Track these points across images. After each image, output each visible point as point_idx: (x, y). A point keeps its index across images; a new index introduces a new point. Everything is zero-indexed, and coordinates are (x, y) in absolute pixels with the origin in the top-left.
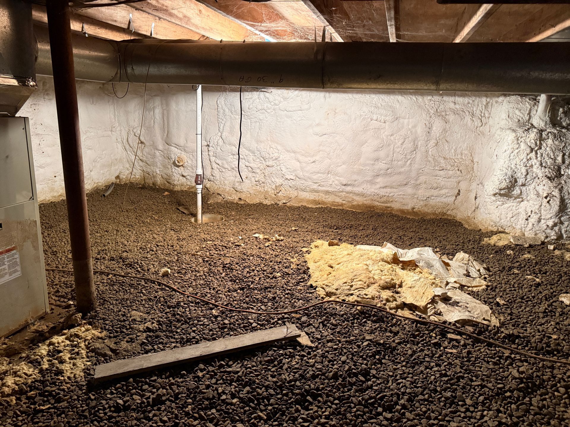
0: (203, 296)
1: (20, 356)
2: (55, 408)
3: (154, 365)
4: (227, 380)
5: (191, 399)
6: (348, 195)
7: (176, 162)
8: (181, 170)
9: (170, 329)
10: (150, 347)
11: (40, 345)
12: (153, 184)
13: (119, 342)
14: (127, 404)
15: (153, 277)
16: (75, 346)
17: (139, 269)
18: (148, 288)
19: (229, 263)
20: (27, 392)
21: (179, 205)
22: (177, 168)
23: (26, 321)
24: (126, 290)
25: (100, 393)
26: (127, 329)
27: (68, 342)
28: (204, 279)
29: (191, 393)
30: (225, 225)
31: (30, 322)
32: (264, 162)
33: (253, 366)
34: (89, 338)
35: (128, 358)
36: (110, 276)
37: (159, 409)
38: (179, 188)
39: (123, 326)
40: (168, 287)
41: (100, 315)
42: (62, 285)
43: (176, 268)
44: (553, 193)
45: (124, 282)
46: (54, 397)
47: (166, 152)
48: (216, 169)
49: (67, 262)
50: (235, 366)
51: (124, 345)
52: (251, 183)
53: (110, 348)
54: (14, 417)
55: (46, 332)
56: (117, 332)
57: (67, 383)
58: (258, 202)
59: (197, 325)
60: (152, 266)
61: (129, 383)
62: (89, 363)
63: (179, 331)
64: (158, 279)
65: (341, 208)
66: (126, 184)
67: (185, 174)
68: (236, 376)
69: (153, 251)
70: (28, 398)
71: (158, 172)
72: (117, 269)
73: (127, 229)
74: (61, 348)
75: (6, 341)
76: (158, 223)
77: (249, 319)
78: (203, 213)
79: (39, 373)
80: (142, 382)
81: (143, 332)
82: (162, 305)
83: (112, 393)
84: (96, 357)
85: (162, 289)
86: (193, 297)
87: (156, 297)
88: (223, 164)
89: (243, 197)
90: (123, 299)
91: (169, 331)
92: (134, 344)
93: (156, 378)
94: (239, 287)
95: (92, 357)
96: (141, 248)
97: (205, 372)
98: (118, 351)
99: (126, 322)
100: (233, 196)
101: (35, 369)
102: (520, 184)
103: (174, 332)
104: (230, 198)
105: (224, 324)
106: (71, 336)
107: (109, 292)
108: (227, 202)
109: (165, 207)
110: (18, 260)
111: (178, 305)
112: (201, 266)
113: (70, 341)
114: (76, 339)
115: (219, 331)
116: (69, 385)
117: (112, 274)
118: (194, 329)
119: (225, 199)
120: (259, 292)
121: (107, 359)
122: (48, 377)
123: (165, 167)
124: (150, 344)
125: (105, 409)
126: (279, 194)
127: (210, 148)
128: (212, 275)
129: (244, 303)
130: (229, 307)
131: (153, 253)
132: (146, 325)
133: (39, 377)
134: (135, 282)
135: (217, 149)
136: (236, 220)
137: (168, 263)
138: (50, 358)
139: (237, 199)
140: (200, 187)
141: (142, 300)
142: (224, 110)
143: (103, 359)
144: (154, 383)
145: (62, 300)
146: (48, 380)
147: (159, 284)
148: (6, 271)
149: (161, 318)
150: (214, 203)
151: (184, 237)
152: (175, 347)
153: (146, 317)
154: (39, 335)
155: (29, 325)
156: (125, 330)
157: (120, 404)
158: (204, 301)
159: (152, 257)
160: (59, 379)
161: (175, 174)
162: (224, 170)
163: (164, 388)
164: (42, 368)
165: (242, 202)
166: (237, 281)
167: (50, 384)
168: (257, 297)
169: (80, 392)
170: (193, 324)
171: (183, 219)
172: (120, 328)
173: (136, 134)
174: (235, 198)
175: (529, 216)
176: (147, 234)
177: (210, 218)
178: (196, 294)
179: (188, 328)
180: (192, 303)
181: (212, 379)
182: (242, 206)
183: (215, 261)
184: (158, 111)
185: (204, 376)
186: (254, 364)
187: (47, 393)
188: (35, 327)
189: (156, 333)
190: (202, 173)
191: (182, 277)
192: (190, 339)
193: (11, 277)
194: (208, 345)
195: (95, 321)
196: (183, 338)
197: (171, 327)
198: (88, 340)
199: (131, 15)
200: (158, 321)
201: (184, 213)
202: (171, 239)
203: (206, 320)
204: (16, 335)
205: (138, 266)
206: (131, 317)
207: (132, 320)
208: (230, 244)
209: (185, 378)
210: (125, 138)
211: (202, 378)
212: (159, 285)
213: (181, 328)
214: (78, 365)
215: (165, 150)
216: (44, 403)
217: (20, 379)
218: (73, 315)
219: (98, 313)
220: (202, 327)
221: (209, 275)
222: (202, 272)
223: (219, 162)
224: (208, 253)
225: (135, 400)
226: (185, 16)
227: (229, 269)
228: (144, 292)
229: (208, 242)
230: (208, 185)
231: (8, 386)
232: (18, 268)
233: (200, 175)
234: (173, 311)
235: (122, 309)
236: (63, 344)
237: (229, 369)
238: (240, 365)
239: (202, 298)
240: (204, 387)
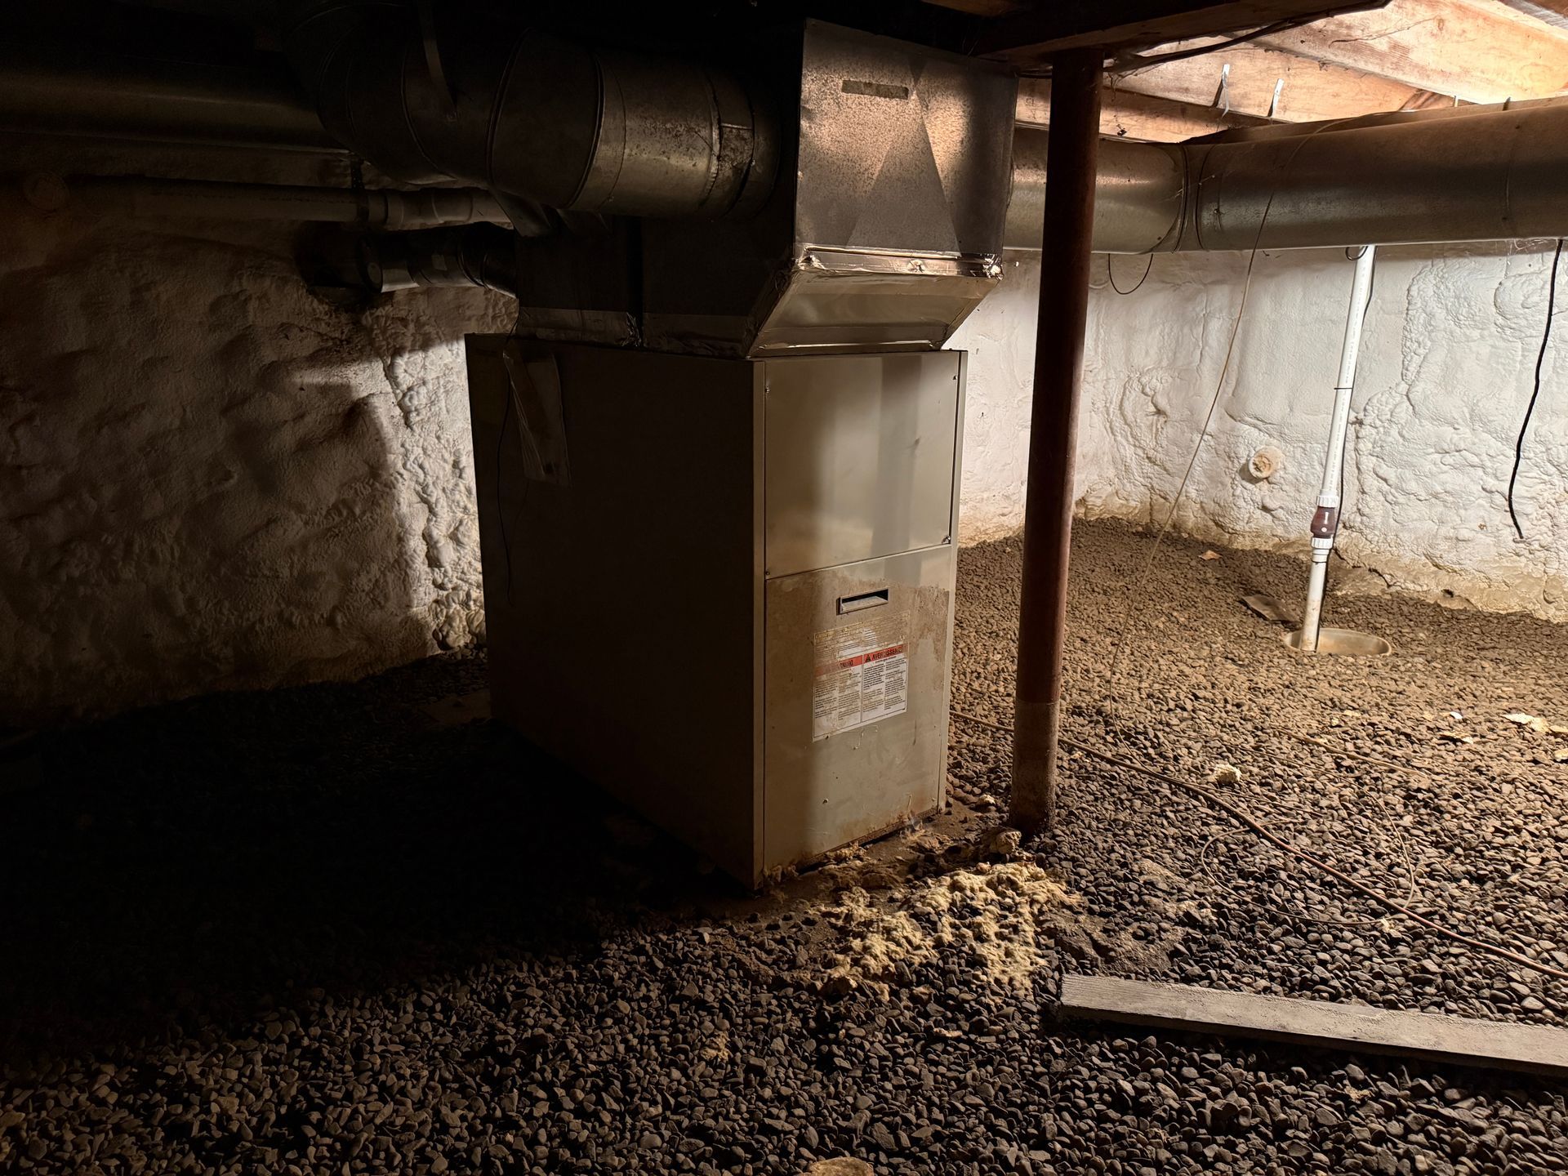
0: (1344, 870)
1: (889, 894)
2: (970, 1042)
3: (1216, 1021)
4: (1442, 1141)
5: (1325, 1153)
7: (1252, 468)
8: (1261, 491)
9: (1250, 935)
10: (1197, 970)
11: (930, 881)
12: (1174, 526)
13: (1114, 931)
14: (1143, 1099)
15: (1193, 782)
16: (1009, 909)
17: (1151, 751)
18: (1182, 808)
19: (1429, 790)
20: (911, 983)
21: (1248, 593)
22: (1249, 486)
23: (900, 817)
24: (1122, 801)
25: (1074, 1044)
26: (1132, 903)
27: (991, 894)
28: (1343, 820)
29: (1325, 1137)
30: (1395, 667)
31: (908, 822)
32: (1556, 480)
33: (1536, 1132)
34: (1042, 897)
35: (1137, 979)
36: (1077, 754)
37: (1231, 1146)
38: (1248, 543)
39: (1124, 891)
40: (1236, 816)
41: (1065, 849)
42: (964, 751)
43: (1255, 770)
45: (1113, 778)
46: (969, 1016)
47: (1223, 439)
48: (1374, 493)
49: (971, 700)
50: (1470, 1109)
51: (1127, 942)
52: (1497, 544)
53: (1092, 938)
54: (887, 1031)
55: (938, 856)
56: (1107, 903)
57: (994, 993)
58: (1517, 609)
59: (1331, 948)
60: (1185, 751)
61: (1147, 1045)
62: (1042, 962)
63: (1276, 948)
64: (1206, 790)
66: (1100, 521)
67: (1270, 504)
68: (1474, 1139)
69: (1184, 709)
70: (914, 998)
71: (1193, 494)
72: (1093, 740)
73: (1108, 640)
74: (976, 904)
75: (861, 853)
76: (1187, 634)
77: (1510, 979)
78: (1322, 621)
79: (934, 948)
80: (1181, 1055)
81: (1177, 924)
82: (1221, 863)
83: (1103, 1057)
84: (1058, 952)
85: (1219, 820)
86: (1315, 864)
87: (1204, 837)
88: (1401, 478)
89: (1460, 586)
90: (1115, 820)
91: (1248, 941)
92: (1152, 949)
93: (1218, 1057)
94: (1468, 872)
95: (1048, 948)
96: (1150, 696)
97: (1366, 1092)
98: (1112, 954)
99: (1131, 884)
100: (1424, 580)
101: (925, 935)
103: (1261, 947)
104: (1411, 586)
105: (1425, 970)
106: (1000, 881)
107: (1080, 794)
108: (1401, 599)
109: (1206, 593)
110: (905, 676)
111: (1271, 874)
112: (1330, 780)
113: (998, 893)
114: (1010, 892)
115: (1408, 987)
116: (998, 1000)
117: (1080, 749)
118: (1323, 956)
119: (1393, 589)
120: (1543, 905)
121: (1085, 967)
122: (954, 963)
123: (1214, 479)
124: (1197, 963)
125: (1087, 1090)
127: (1365, 431)
128: (1368, 813)
129: (1488, 924)
130: (1437, 924)
131: (1185, 714)
132: (1184, 906)
133: (934, 956)
134: (1141, 782)
135: (1387, 433)
136: (1434, 659)
137: (1230, 751)
138: (957, 922)
139: (1438, 591)
140: (1323, 546)
141: (1166, 836)
142: (1431, 316)
143: (1074, 961)
144: (1214, 1071)
145: (968, 787)
146: (954, 972)
147: (1212, 804)
148: (882, 697)
149: (1224, 898)
150: (1358, 598)
151: (1270, 685)
152: (1266, 990)
153: (1183, 886)
154: (926, 859)
155: (903, 829)
156: (1126, 904)
157: (1126, 1092)
158: (1349, 885)
159: (1183, 725)
160: (976, 977)
161: (1241, 503)
162: (1401, 499)
163: (1242, 1093)
164: (940, 937)
165: (1455, 605)
166: (1459, 850)
167: (959, 982)
168: (1538, 918)
169: (1026, 1027)
170: (1318, 942)
171: (1260, 633)
172: (1114, 894)
173: (1147, 390)
174: (1430, 587)
176: (1161, 661)
177: (1340, 641)
178: (1324, 858)
179: (1304, 947)
180: (1313, 880)
181: (1390, 1120)
182: (1454, 616)
183: (1376, 775)
184: (1217, 328)
185: (1363, 1102)
186: (1538, 1124)
187: (951, 1002)
188: (915, 838)
189: (1213, 937)
190: (1336, 505)
191: (1273, 799)
192: (1312, 980)
193: (888, 711)
194: (1378, 1017)
195: (1052, 859)
196: (1291, 974)
197: (1251, 930)
198: (1038, 902)
199: (1227, 68)
200: (1215, 905)
201: (1260, 615)
202: (1232, 685)
203: (1359, 942)
204: (879, 845)
205: (1148, 744)
206: (1141, 873)
207: (1145, 883)
208: (1423, 729)
209: (1304, 1089)
210: (1116, 400)
211: (1359, 1106)
212: (1212, 807)
213: (1282, 942)
214: (1018, 959)
215: (1224, 433)
216: (949, 1022)
217: (898, 949)
218: (998, 831)
219: (1059, 842)
220: (1346, 957)
221: (1361, 812)
222: (1336, 797)
223: (1390, 473)
224: (1350, 746)
225: (1164, 1097)
226: (1395, 46)
227: (1426, 806)
228: (1171, 815)
229: (1347, 712)
230: (1343, 539)
231: (875, 957)
232: (903, 694)
233: (1331, 509)
234: (1257, 887)
235: (1117, 847)
236: (982, 895)
237: (1446, 1111)
238: (1487, 1112)
239: (1344, 875)
240: (1367, 1134)
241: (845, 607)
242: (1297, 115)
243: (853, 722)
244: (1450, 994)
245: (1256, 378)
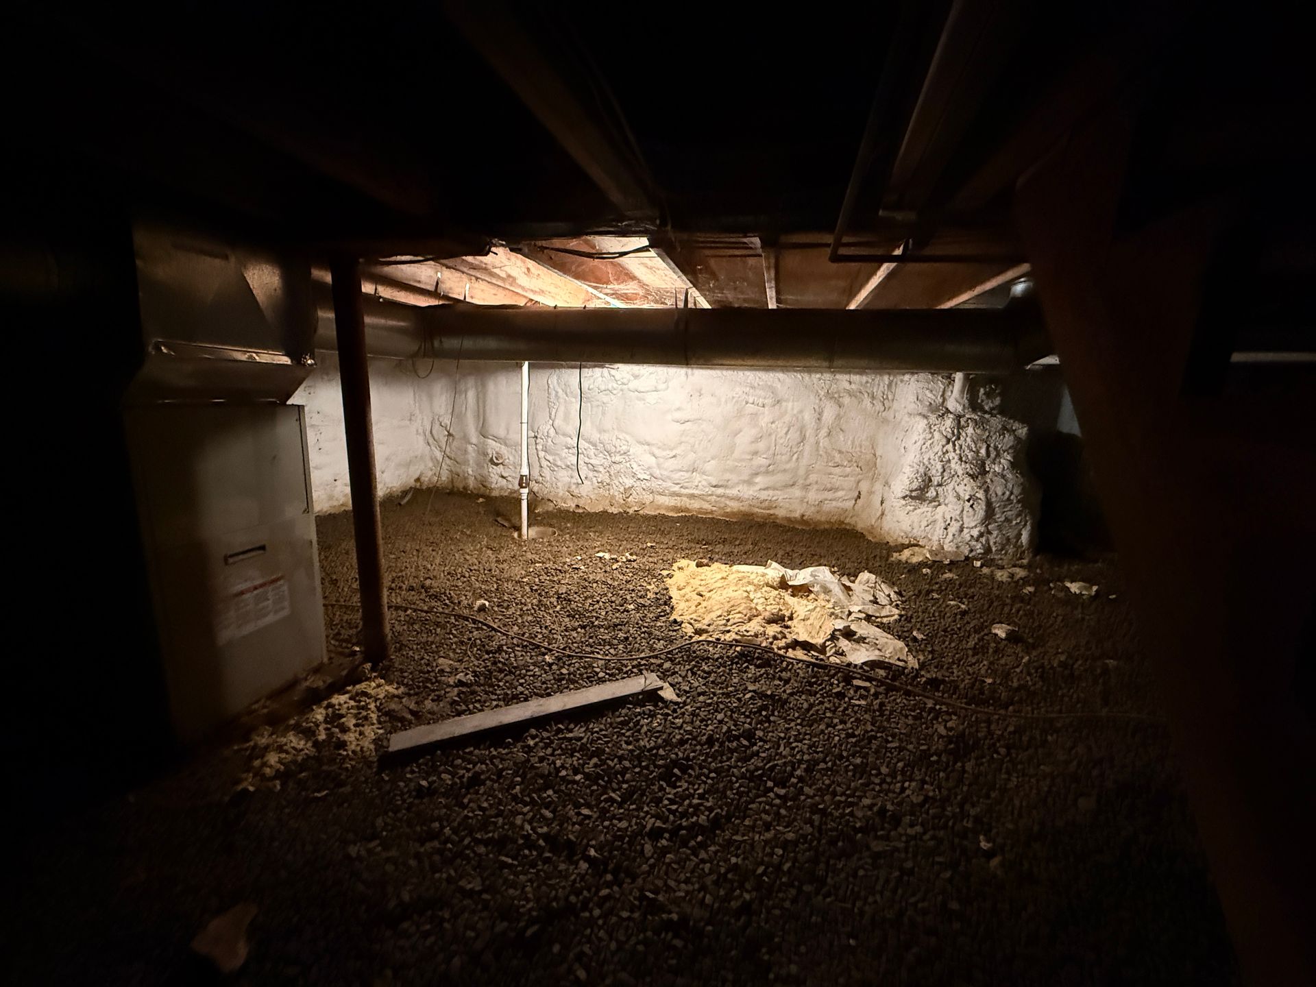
0: (532, 638)
1: (286, 723)
2: (334, 794)
4: (567, 749)
5: (520, 776)
6: (719, 499)
7: (494, 459)
8: (500, 469)
9: (490, 682)
10: (464, 707)
11: (314, 707)
12: (464, 488)
13: (422, 701)
14: (432, 787)
15: (466, 612)
16: (363, 708)
17: (447, 601)
18: (460, 627)
19: (566, 593)
20: (296, 773)
21: (498, 514)
22: (495, 467)
23: (295, 675)
24: (431, 631)
25: (397, 772)
26: (432, 684)
27: (352, 703)
28: (532, 614)
29: (519, 769)
30: (558, 541)
31: (300, 676)
32: (608, 457)
33: (601, 730)
34: (381, 696)
35: (434, 722)
36: (409, 612)
37: (477, 792)
38: (498, 493)
39: (427, 679)
40: (485, 625)
41: (396, 666)
42: (344, 624)
43: (496, 600)
44: (977, 495)
45: (427, 620)
46: (333, 780)
47: (481, 446)
48: (545, 467)
49: (351, 594)
50: (578, 730)
51: (428, 704)
52: (592, 484)
53: (409, 709)
55: (322, 690)
56: (419, 687)
57: (351, 759)
58: (602, 510)
59: (525, 676)
60: (464, 598)
61: (436, 757)
62: (381, 731)
63: (501, 684)
64: (473, 615)
65: (710, 516)
66: (429, 489)
67: (505, 475)
68: (579, 743)
69: (465, 577)
70: (298, 782)
71: (471, 472)
72: (418, 602)
73: (431, 548)
74: (342, 712)
75: (267, 704)
76: (470, 539)
77: (593, 667)
78: (529, 526)
79: (312, 747)
80: (453, 755)
81: (454, 687)
82: (478, 649)
83: (413, 772)
84: (390, 723)
85: (478, 629)
86: (519, 639)
87: (470, 639)
88: (554, 460)
89: (581, 503)
90: (426, 642)
91: (489, 684)
92: (441, 704)
93: (472, 749)
94: (580, 625)
95: (385, 722)
96: (449, 574)
97: (537, 740)
98: (420, 714)
99: (431, 674)
100: (568, 502)
101: (307, 742)
102: (936, 483)
103: (495, 686)
104: (564, 505)
105: (562, 674)
106: (357, 694)
107: (408, 633)
108: (560, 511)
109: (479, 518)
110: (286, 593)
111: (500, 649)
112: (528, 597)
113: (355, 701)
114: (363, 699)
115: (555, 684)
116: (353, 763)
117: (411, 608)
118: (522, 681)
119: (557, 507)
120: (606, 631)
121: (405, 725)
122: (325, 751)
123: (479, 465)
124: (464, 704)
125: (403, 794)
126: (629, 500)
127: (539, 441)
128: (543, 609)
129: (587, 646)
130: (567, 652)
131: (465, 579)
132: (458, 677)
133: (312, 752)
134: (442, 620)
135: (547, 441)
136: (573, 535)
137: (485, 593)
138: (329, 726)
139: (574, 506)
140: (525, 491)
141: (452, 644)
142: (557, 392)
143: (400, 725)
144: (469, 757)
145: (344, 645)
146: (325, 757)
147: (474, 622)
148: (270, 608)
149: (478, 667)
150: (544, 513)
151: (505, 557)
152: (497, 706)
153: (458, 667)
154: (313, 695)
155: (299, 681)
156: (429, 685)
157: (423, 786)
158: (534, 644)
159: (464, 585)
160: (340, 755)
161: (492, 475)
162: (556, 469)
163: (483, 763)
164: (317, 739)
165: (580, 511)
166: (577, 616)
167: (328, 761)
168: (604, 638)
169: (369, 772)
170: (520, 675)
171: (503, 534)
172: (422, 682)
173: (443, 424)
174: (570, 505)
175: (949, 524)
176: (456, 555)
177: (538, 533)
178: (523, 635)
179: (514, 680)
180: (518, 646)
181: (547, 748)
182: (580, 515)
183: (546, 590)
184: (471, 394)
185: (536, 745)
186: (602, 726)
187: (323, 775)
188: (307, 684)
189: (472, 688)
190: (527, 473)
191: (503, 612)
192: (516, 694)
193: (277, 616)
194: (541, 703)
195: (389, 673)
196: (507, 694)
197: (490, 679)
198: (379, 699)
199: (439, 274)
200: (474, 672)
201: (504, 526)
202: (488, 561)
203: (537, 669)
204: (281, 695)
205: (446, 598)
206: (437, 666)
207: (439, 671)
208: (566, 566)
209: (511, 749)
210: (428, 429)
211: (534, 748)
212: (474, 623)
213: (504, 680)
214: (367, 734)
215: (480, 443)
217: (287, 756)
218: (359, 665)
219: (393, 663)
220: (531, 678)
221: (540, 609)
222: (530, 605)
223: (550, 458)
224: (537, 580)
225: (444, 780)
226: (509, 276)
227: (565, 600)
228: (454, 632)
229: (537, 565)
230: (536, 488)
231: (271, 767)
232: (286, 604)
233: (526, 476)
234: (494, 657)
235: (426, 656)
236: (346, 706)
237: (571, 735)
238: (583, 729)
239: (531, 640)
240: (537, 759)
241: (231, 560)
242: (478, 301)
243: (249, 628)
244: (573, 682)
245: (492, 419)
